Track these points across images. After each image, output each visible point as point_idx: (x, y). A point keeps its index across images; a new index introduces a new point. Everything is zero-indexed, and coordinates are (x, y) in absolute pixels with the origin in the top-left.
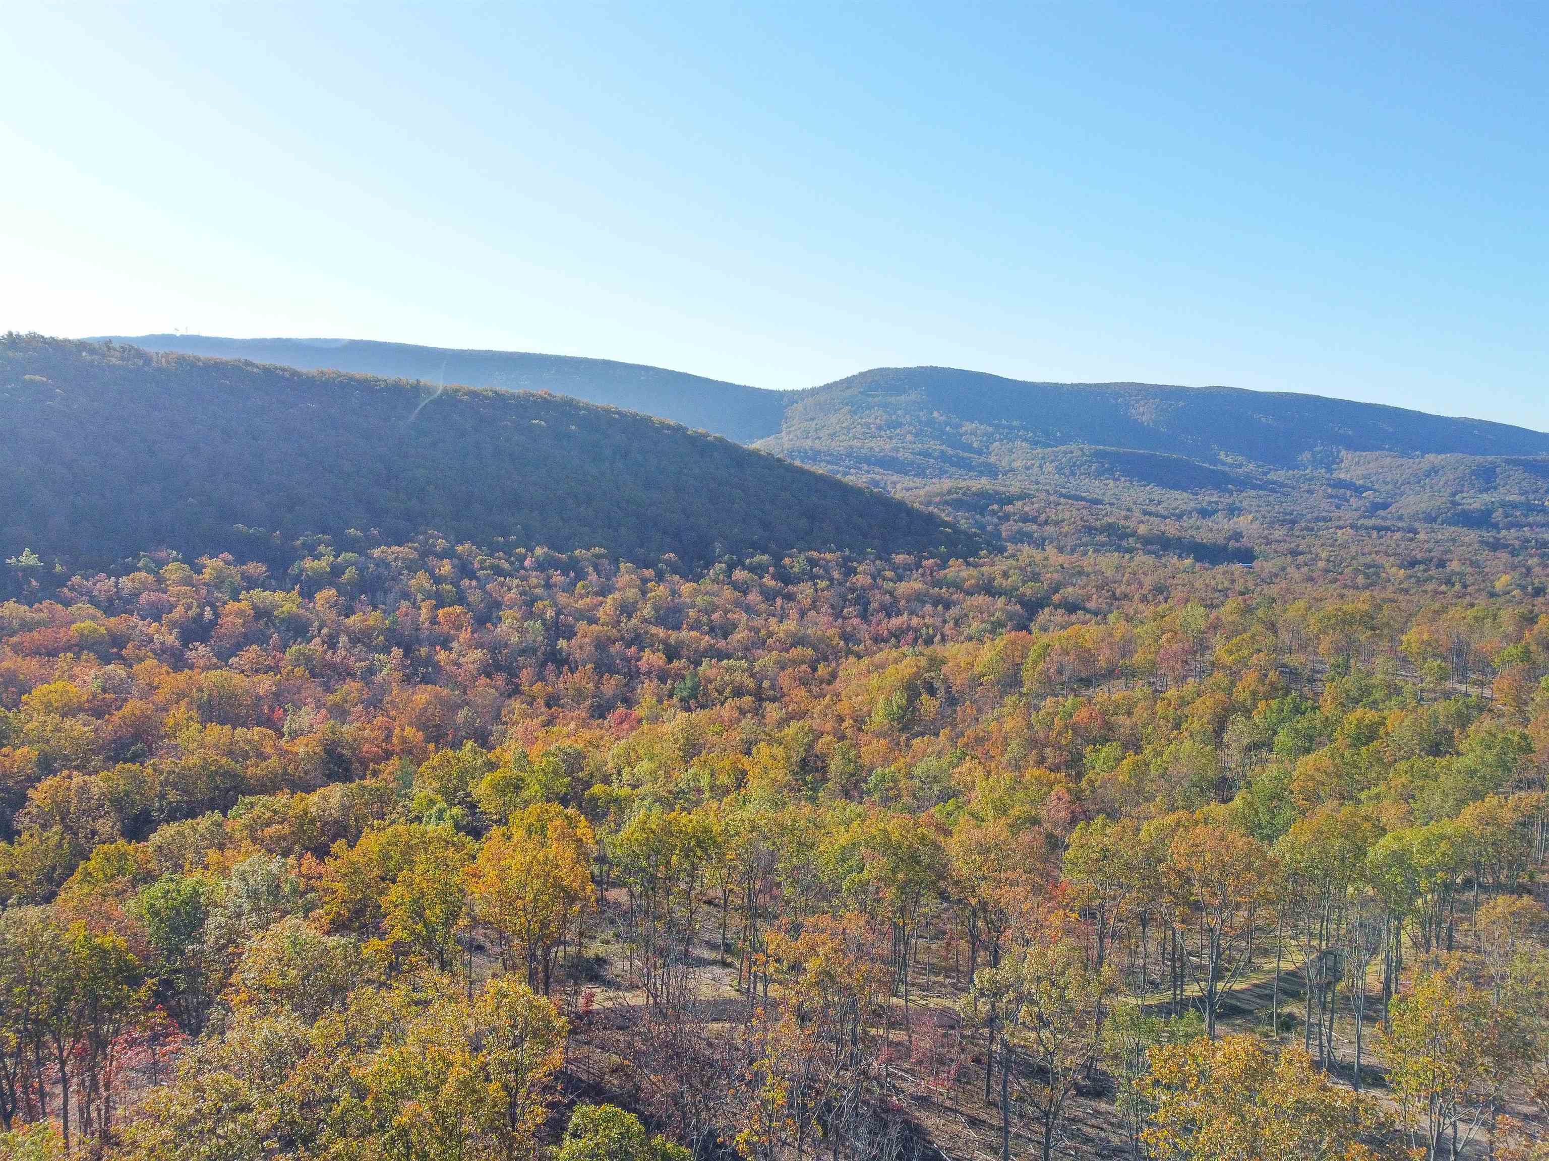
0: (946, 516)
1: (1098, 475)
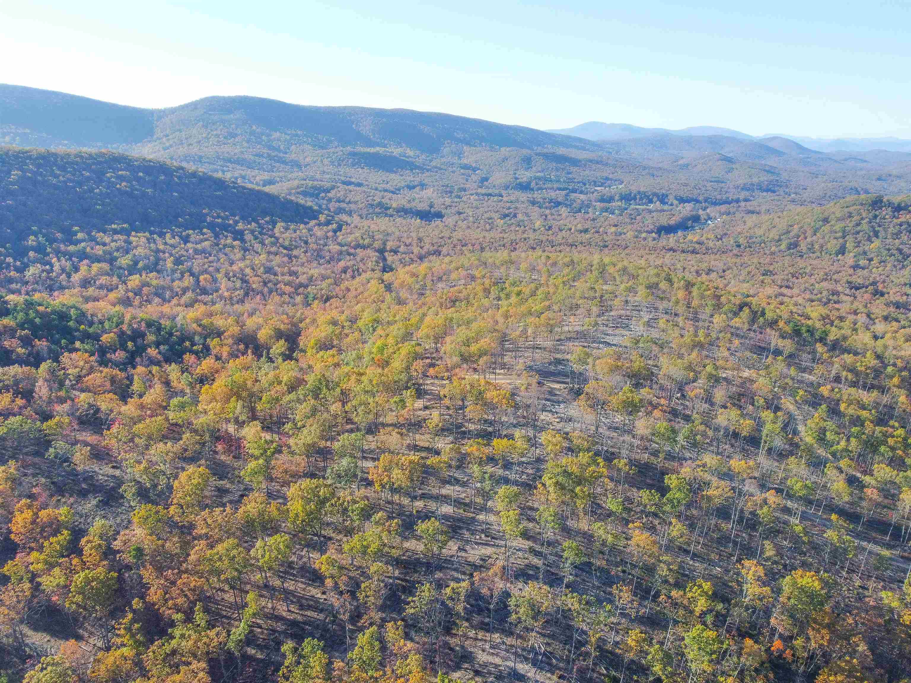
0: (301, 200)
1: (353, 165)
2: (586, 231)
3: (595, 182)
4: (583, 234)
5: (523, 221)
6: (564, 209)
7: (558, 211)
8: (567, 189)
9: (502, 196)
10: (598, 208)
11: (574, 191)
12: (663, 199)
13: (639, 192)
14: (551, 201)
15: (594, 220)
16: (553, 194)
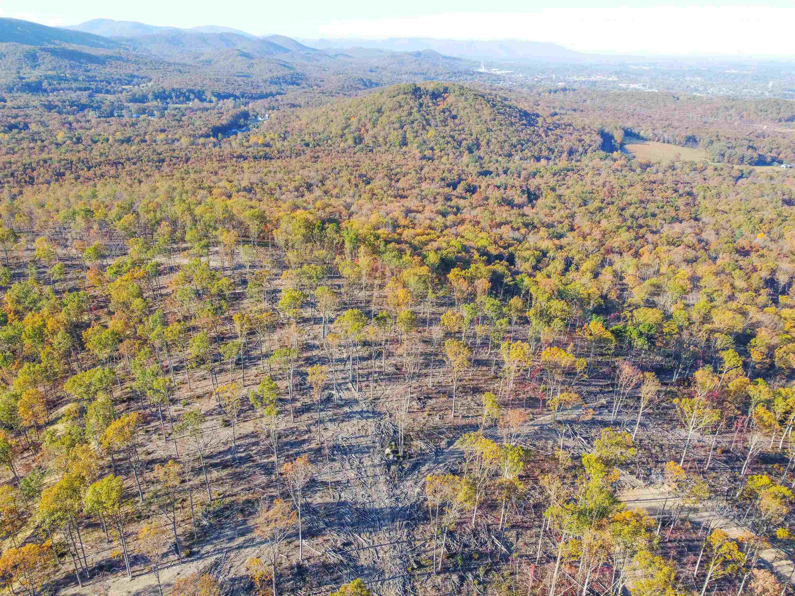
2: (128, 140)
3: (120, 80)
4: (125, 145)
5: (39, 133)
6: (91, 113)
7: (84, 116)
8: (88, 89)
9: (5, 101)
10: (133, 110)
11: (98, 91)
12: (200, 96)
13: (173, 90)
14: (72, 104)
15: (133, 125)
16: (73, 96)
